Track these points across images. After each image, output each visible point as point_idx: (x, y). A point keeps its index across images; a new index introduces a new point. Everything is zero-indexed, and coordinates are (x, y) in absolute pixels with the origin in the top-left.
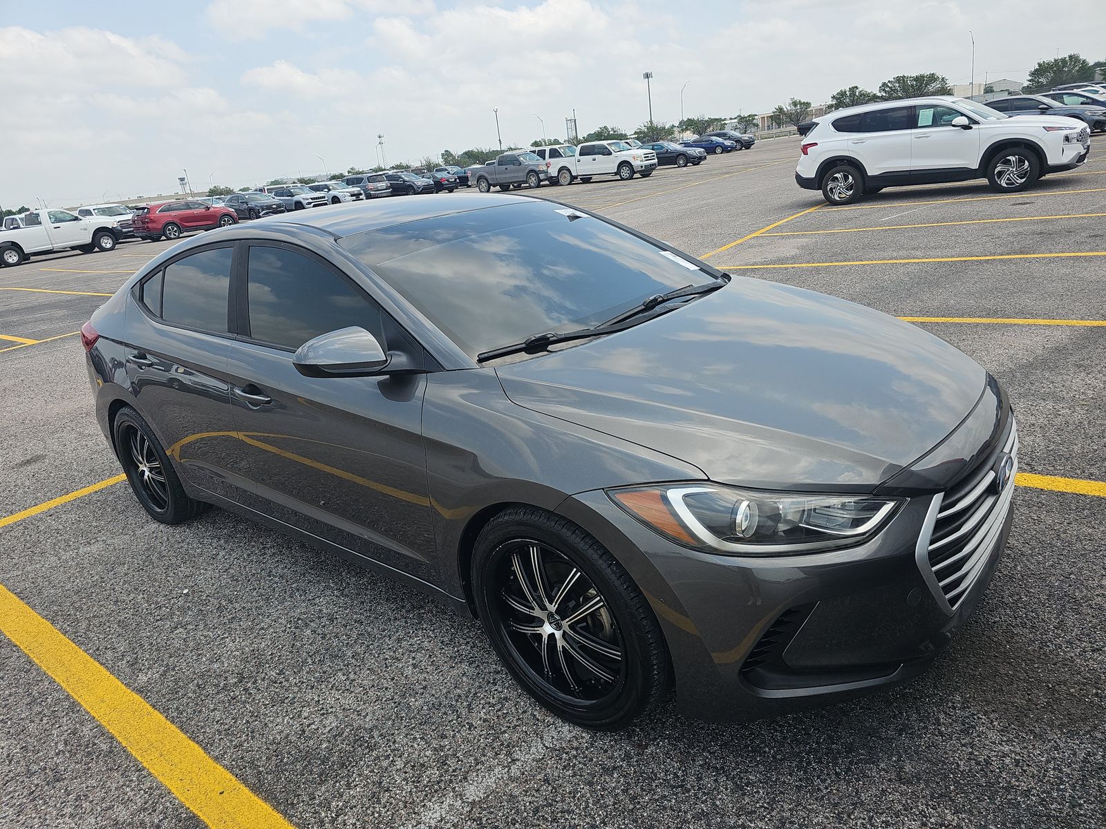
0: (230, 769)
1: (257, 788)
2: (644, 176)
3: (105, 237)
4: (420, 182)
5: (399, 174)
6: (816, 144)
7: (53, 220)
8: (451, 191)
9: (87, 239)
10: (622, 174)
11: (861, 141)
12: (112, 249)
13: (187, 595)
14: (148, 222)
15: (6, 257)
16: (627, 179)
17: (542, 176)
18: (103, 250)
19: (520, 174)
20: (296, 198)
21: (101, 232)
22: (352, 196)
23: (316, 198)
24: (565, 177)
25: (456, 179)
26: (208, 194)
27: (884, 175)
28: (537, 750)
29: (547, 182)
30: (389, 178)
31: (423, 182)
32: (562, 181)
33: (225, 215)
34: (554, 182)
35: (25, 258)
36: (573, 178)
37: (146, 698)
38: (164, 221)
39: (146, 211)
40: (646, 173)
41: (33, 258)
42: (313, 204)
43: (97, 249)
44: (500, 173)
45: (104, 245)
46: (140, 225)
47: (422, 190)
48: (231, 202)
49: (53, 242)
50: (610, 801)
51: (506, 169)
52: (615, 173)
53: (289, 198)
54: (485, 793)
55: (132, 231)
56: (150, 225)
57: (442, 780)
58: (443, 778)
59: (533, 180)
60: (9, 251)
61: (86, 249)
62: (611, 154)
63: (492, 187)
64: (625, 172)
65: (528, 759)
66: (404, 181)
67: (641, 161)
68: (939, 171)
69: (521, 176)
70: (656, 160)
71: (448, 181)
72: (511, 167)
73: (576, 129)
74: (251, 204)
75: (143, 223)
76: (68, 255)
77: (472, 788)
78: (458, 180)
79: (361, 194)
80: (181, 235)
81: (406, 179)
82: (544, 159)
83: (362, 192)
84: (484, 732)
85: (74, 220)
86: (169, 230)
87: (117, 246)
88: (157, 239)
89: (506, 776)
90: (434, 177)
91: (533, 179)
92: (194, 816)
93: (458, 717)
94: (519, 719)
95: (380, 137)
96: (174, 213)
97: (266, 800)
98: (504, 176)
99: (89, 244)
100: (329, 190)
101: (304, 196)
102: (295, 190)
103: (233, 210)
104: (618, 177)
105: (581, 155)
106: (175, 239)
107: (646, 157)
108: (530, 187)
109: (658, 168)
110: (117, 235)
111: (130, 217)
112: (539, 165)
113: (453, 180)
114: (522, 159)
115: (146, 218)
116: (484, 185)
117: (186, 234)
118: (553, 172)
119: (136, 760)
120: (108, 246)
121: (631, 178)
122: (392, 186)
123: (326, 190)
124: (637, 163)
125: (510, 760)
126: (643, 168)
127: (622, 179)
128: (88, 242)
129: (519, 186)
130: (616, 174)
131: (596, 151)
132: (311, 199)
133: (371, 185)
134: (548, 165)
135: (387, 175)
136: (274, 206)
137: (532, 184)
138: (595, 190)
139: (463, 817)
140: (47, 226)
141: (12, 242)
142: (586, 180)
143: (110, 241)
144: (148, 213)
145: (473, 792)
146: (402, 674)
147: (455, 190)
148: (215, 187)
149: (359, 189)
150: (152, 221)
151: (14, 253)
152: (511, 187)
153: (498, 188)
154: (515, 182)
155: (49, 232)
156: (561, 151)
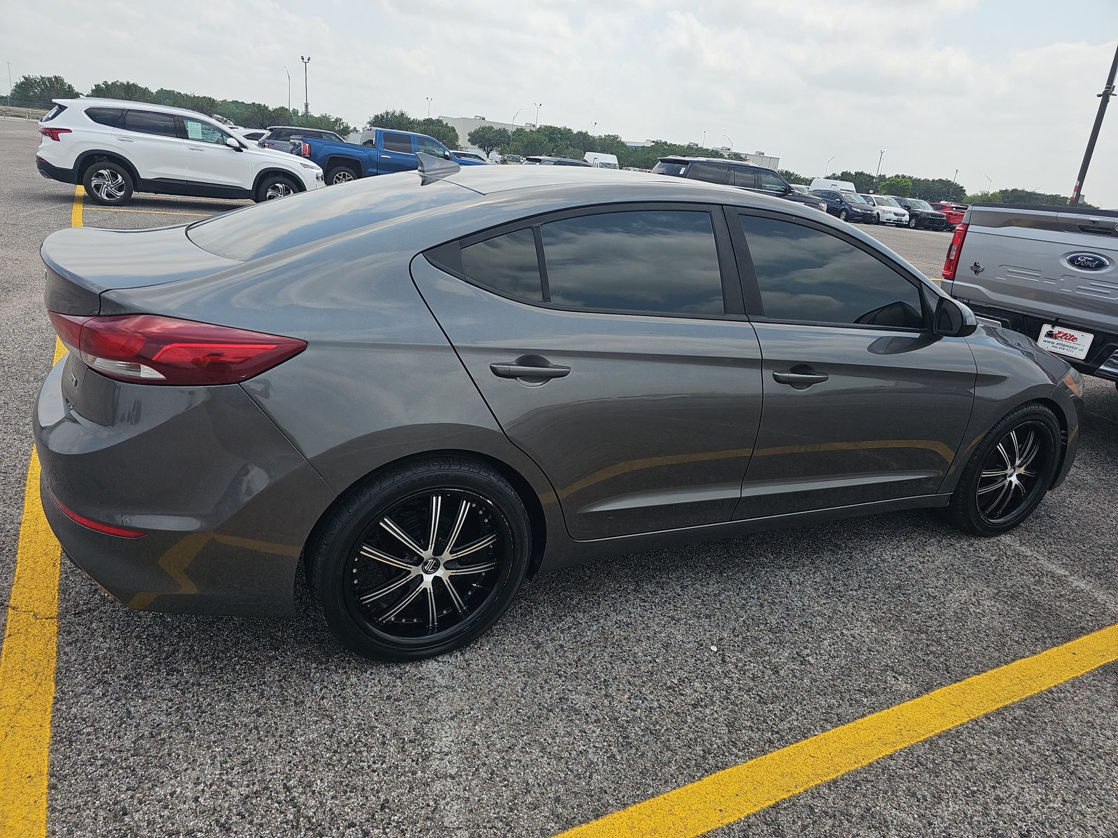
0: (1045, 649)
6: (69, 131)
11: (129, 140)
27: (158, 180)
68: (219, 186)
119: (1038, 693)
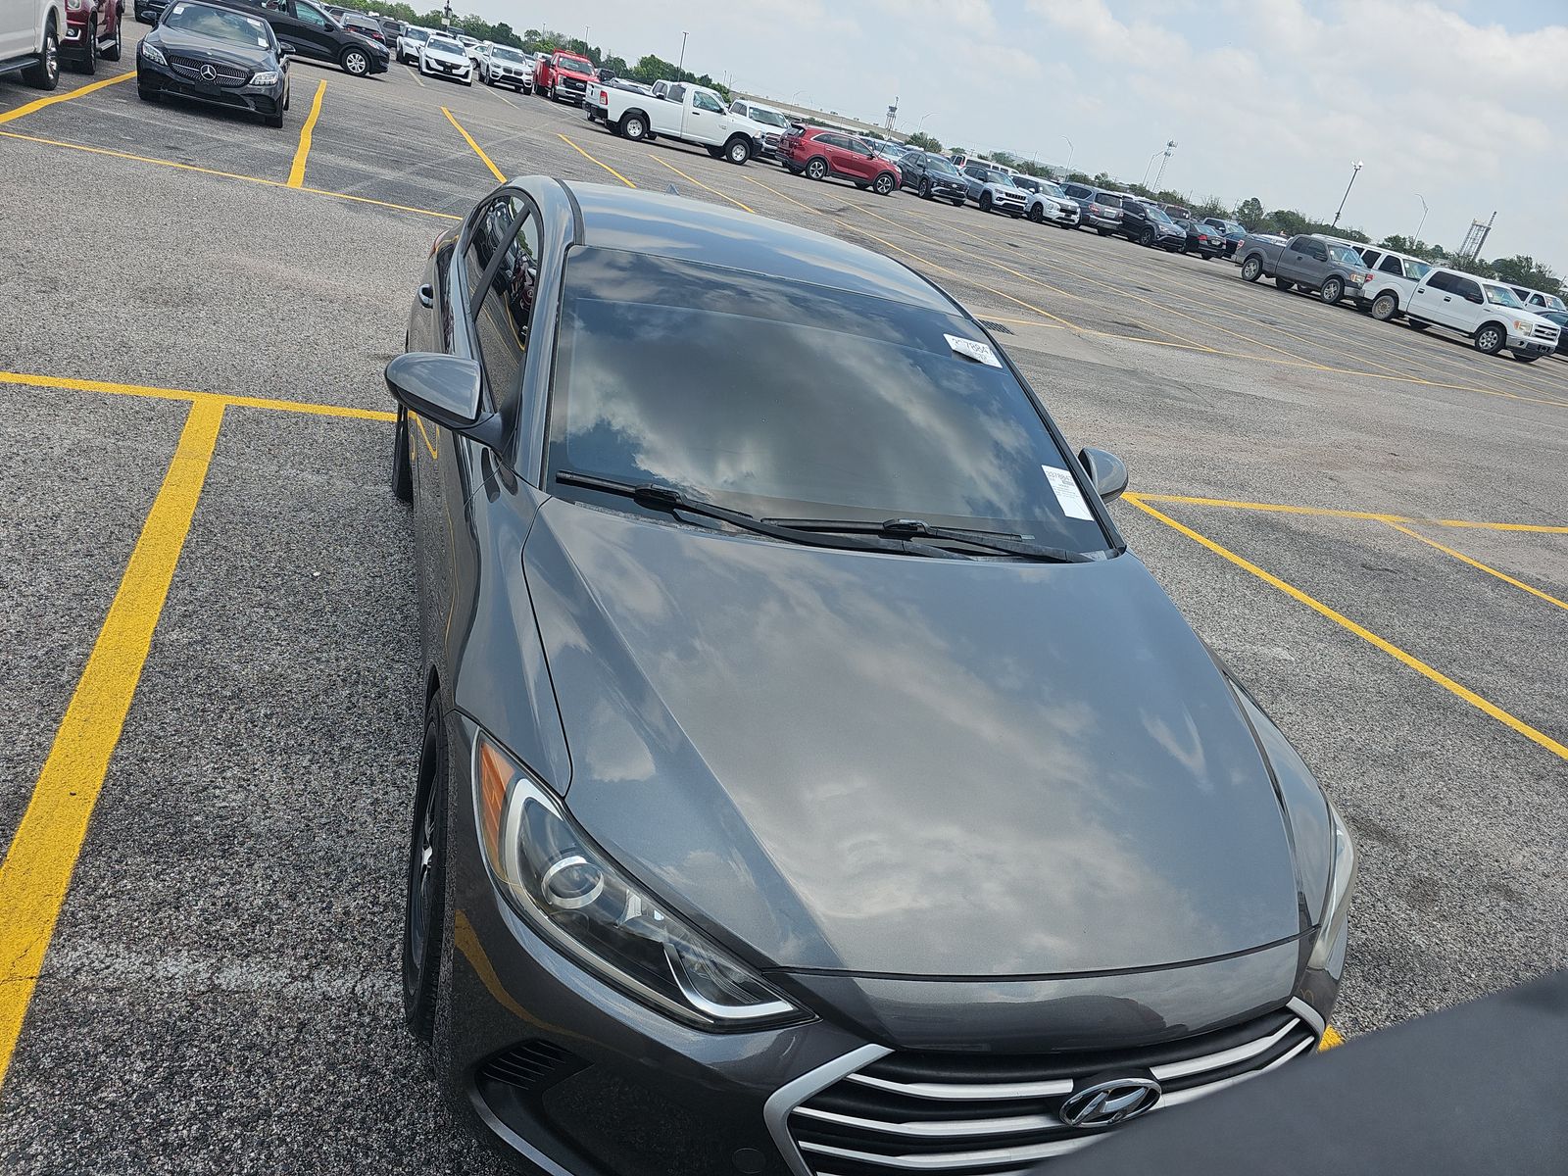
0: (109, 775)
1: (99, 814)
2: (1518, 359)
3: (740, 146)
4: (1168, 227)
5: (1145, 205)
7: (698, 103)
8: (1206, 257)
9: (720, 141)
10: (1481, 340)
12: (741, 163)
13: (314, 579)
14: (795, 147)
15: (629, 126)
16: (1484, 352)
17: (1348, 290)
18: (731, 161)
19: (1317, 274)
20: (988, 186)
21: (739, 138)
22: (1062, 210)
23: (1013, 196)
24: (1384, 307)
25: (1222, 244)
26: (909, 139)
28: (341, 986)
29: (1352, 302)
30: (1128, 205)
31: (1171, 229)
32: (1376, 310)
33: (887, 173)
34: (1364, 307)
35: (649, 136)
36: (1400, 314)
37: (151, 655)
38: (813, 153)
39: (801, 132)
40: (1527, 354)
41: (659, 140)
42: (1005, 201)
43: (725, 157)
44: (1287, 261)
45: (734, 154)
46: (786, 146)
47: (1163, 240)
48: (908, 160)
49: (684, 129)
50: (319, 1101)
51: (1300, 258)
52: (1470, 334)
53: (980, 182)
54: (239, 986)
55: (775, 151)
56: (796, 152)
57: (228, 940)
58: (231, 938)
59: (1331, 291)
60: (635, 121)
61: (717, 152)
62: (1480, 301)
63: (1263, 276)
64: (1488, 340)
65: (321, 987)
66: (1146, 218)
67: (1526, 334)
69: (1316, 276)
70: (1556, 344)
71: (1209, 242)
72: (1308, 258)
73: (1482, 242)
74: (929, 173)
75: (791, 146)
76: (695, 151)
77: (237, 971)
78: (1224, 247)
79: (1075, 213)
80: (824, 178)
81: (1152, 216)
82: (1370, 267)
83: (1079, 210)
84: (328, 924)
85: (718, 112)
86: (814, 166)
87: (749, 162)
88: (795, 172)
89: (279, 986)
90: (1193, 229)
91: (1332, 289)
92: (30, 798)
93: (331, 889)
94: (375, 939)
95: (1170, 145)
96: (830, 147)
97: (90, 830)
98: (1290, 267)
99: (720, 147)
100: (1037, 191)
101: (999, 186)
102: (994, 175)
103: (900, 171)
104: (1472, 342)
105: (1429, 284)
106: (814, 179)
107: (1540, 332)
108: (1320, 300)
109: (1555, 355)
110: (754, 149)
111: (780, 132)
112: (1354, 272)
113: (1218, 243)
114: (1332, 253)
115: (796, 140)
116: (1253, 268)
117: (830, 179)
118: (1370, 291)
119: (66, 710)
120: (739, 158)
121: (1494, 353)
122: (1125, 219)
123: (1033, 190)
124: (1515, 334)
125: (305, 974)
126: (1524, 346)
127: (1477, 348)
128: (719, 145)
129: (1308, 291)
130: (1471, 336)
131: (1459, 287)
132: (1007, 194)
133: (1096, 206)
134: (1368, 278)
135: (1126, 200)
136: (954, 186)
137: (1326, 297)
138: (1415, 345)
139: (189, 992)
140: (687, 108)
141: (644, 112)
142: (1419, 325)
143: (743, 153)
144: (802, 135)
145: (232, 976)
146: (354, 801)
147: (1212, 259)
148: (921, 134)
149: (1077, 205)
150: (802, 148)
151: (639, 125)
152: (1295, 287)
153: (1273, 281)
154: (1305, 284)
155: (686, 116)
156: (1405, 266)
